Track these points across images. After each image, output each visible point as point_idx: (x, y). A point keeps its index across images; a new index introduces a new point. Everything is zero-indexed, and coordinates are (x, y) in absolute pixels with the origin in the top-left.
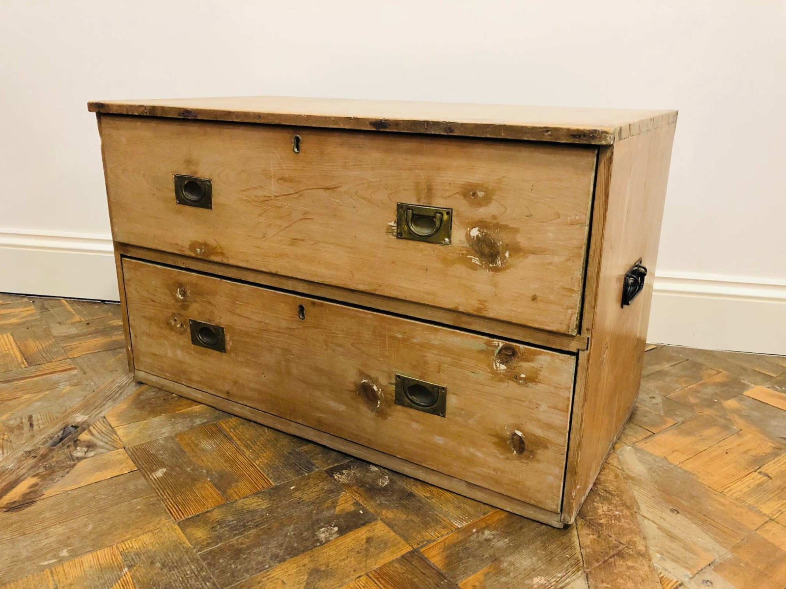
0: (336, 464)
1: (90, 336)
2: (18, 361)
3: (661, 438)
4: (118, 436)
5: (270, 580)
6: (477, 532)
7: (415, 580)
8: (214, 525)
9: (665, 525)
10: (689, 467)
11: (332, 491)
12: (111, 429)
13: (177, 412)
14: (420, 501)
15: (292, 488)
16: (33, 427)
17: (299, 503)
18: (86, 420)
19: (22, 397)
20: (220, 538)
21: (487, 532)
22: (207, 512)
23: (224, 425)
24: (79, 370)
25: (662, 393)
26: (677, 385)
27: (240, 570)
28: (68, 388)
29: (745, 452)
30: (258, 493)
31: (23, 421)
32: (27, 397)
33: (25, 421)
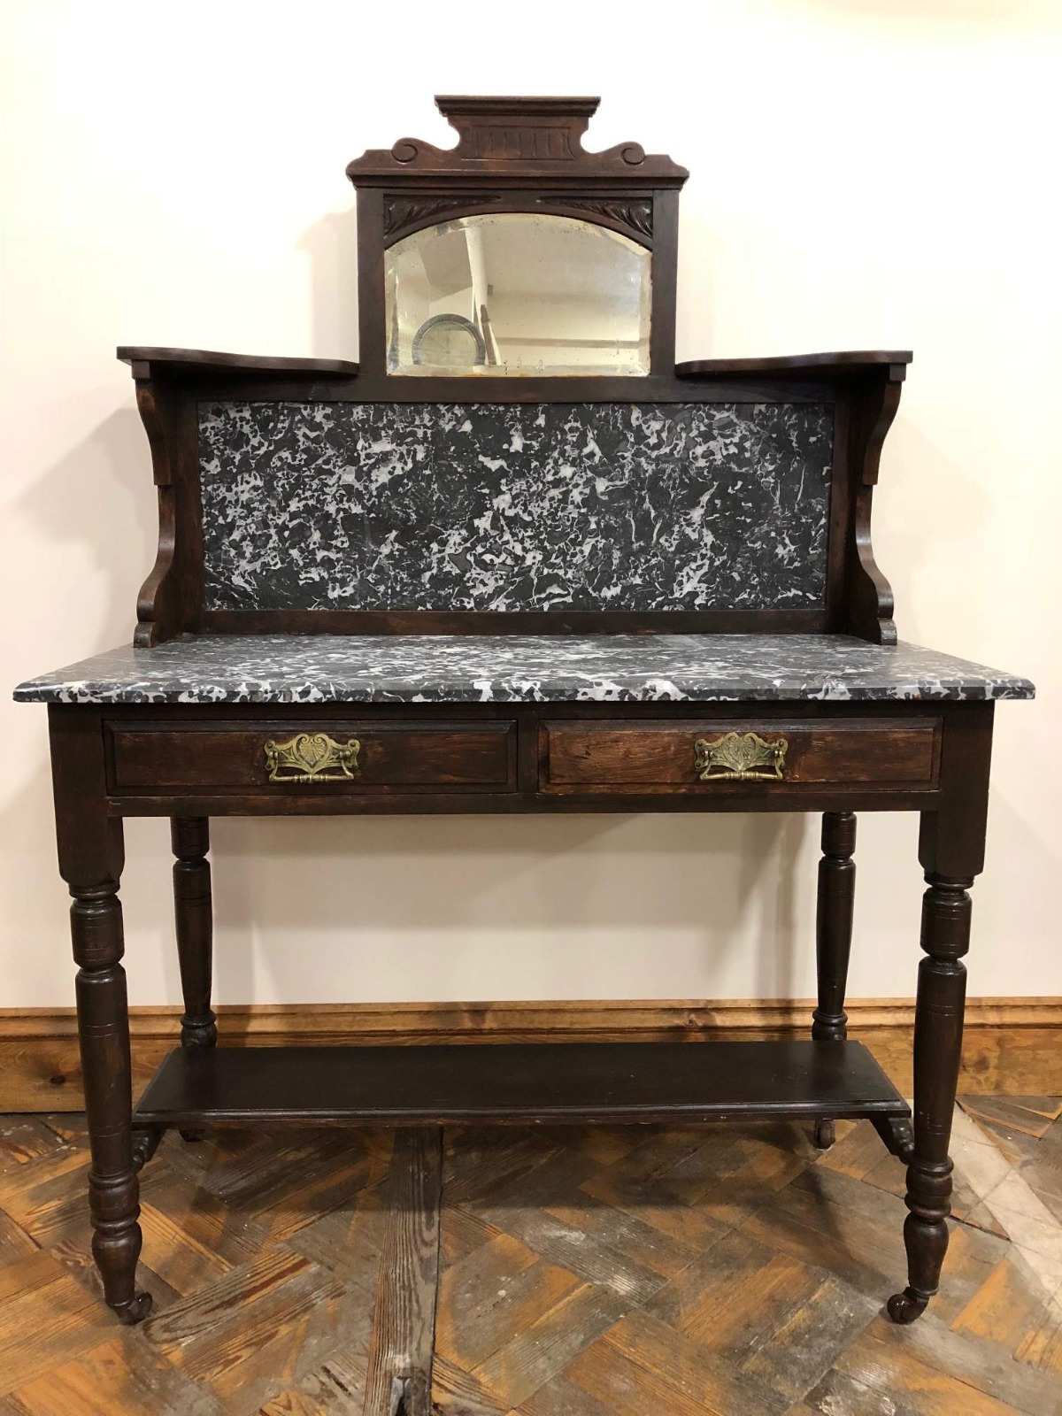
0: (810, 1389)
1: (273, 1189)
2: (209, 1259)
4: (488, 1388)
12: (467, 1377)
13: (532, 1327)
16: (347, 1390)
18: (412, 1364)
19: (277, 1331)
23: (614, 1342)
24: (315, 1263)
28: (330, 1302)
31: (321, 1379)
32: (284, 1330)
33: (324, 1379)
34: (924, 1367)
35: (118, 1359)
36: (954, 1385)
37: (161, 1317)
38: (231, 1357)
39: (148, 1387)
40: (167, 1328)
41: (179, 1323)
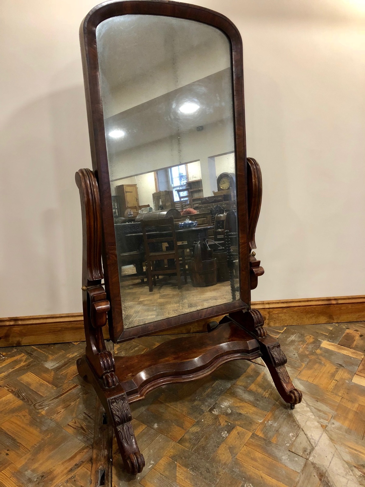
0: (210, 408)
2: (50, 386)
3: (303, 373)
5: (219, 454)
6: (267, 422)
7: (259, 443)
8: (189, 440)
9: (316, 407)
10: (314, 383)
11: (216, 419)
14: (244, 415)
15: (203, 420)
17: (209, 425)
19: (70, 405)
20: (194, 445)
21: (270, 422)
22: (183, 436)
24: (80, 385)
25: (296, 351)
26: (300, 346)
27: (208, 453)
28: (85, 396)
29: (329, 372)
30: (193, 426)
32: (72, 404)
33: (84, 415)
34: (239, 400)
35: (27, 414)
36: (246, 404)
37: (38, 403)
38: (59, 412)
39: (37, 421)
40: (40, 406)
41: (44, 404)
